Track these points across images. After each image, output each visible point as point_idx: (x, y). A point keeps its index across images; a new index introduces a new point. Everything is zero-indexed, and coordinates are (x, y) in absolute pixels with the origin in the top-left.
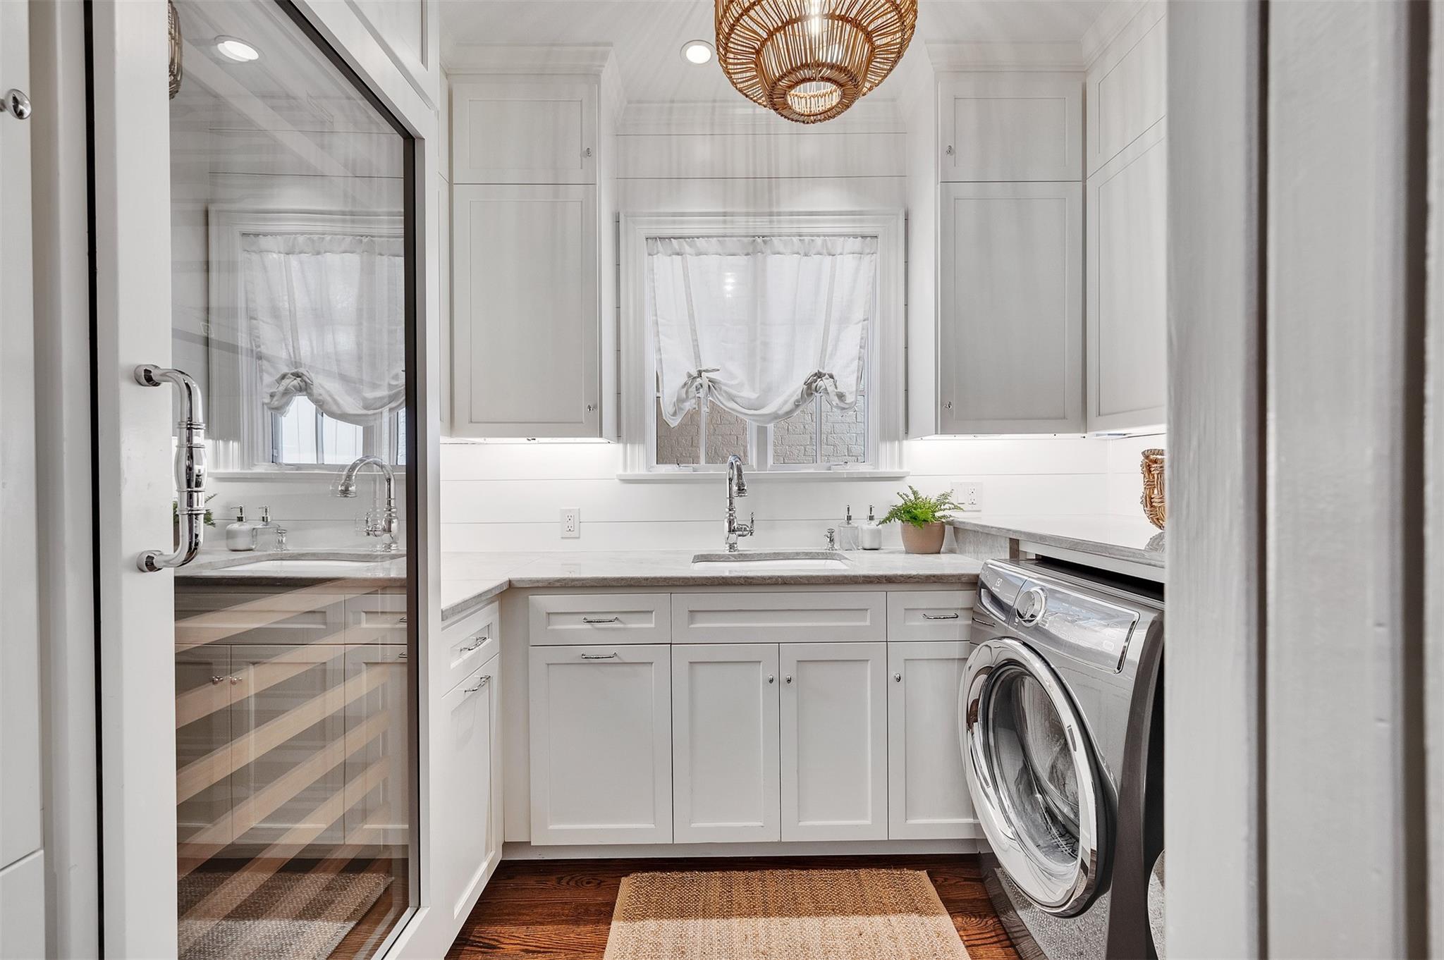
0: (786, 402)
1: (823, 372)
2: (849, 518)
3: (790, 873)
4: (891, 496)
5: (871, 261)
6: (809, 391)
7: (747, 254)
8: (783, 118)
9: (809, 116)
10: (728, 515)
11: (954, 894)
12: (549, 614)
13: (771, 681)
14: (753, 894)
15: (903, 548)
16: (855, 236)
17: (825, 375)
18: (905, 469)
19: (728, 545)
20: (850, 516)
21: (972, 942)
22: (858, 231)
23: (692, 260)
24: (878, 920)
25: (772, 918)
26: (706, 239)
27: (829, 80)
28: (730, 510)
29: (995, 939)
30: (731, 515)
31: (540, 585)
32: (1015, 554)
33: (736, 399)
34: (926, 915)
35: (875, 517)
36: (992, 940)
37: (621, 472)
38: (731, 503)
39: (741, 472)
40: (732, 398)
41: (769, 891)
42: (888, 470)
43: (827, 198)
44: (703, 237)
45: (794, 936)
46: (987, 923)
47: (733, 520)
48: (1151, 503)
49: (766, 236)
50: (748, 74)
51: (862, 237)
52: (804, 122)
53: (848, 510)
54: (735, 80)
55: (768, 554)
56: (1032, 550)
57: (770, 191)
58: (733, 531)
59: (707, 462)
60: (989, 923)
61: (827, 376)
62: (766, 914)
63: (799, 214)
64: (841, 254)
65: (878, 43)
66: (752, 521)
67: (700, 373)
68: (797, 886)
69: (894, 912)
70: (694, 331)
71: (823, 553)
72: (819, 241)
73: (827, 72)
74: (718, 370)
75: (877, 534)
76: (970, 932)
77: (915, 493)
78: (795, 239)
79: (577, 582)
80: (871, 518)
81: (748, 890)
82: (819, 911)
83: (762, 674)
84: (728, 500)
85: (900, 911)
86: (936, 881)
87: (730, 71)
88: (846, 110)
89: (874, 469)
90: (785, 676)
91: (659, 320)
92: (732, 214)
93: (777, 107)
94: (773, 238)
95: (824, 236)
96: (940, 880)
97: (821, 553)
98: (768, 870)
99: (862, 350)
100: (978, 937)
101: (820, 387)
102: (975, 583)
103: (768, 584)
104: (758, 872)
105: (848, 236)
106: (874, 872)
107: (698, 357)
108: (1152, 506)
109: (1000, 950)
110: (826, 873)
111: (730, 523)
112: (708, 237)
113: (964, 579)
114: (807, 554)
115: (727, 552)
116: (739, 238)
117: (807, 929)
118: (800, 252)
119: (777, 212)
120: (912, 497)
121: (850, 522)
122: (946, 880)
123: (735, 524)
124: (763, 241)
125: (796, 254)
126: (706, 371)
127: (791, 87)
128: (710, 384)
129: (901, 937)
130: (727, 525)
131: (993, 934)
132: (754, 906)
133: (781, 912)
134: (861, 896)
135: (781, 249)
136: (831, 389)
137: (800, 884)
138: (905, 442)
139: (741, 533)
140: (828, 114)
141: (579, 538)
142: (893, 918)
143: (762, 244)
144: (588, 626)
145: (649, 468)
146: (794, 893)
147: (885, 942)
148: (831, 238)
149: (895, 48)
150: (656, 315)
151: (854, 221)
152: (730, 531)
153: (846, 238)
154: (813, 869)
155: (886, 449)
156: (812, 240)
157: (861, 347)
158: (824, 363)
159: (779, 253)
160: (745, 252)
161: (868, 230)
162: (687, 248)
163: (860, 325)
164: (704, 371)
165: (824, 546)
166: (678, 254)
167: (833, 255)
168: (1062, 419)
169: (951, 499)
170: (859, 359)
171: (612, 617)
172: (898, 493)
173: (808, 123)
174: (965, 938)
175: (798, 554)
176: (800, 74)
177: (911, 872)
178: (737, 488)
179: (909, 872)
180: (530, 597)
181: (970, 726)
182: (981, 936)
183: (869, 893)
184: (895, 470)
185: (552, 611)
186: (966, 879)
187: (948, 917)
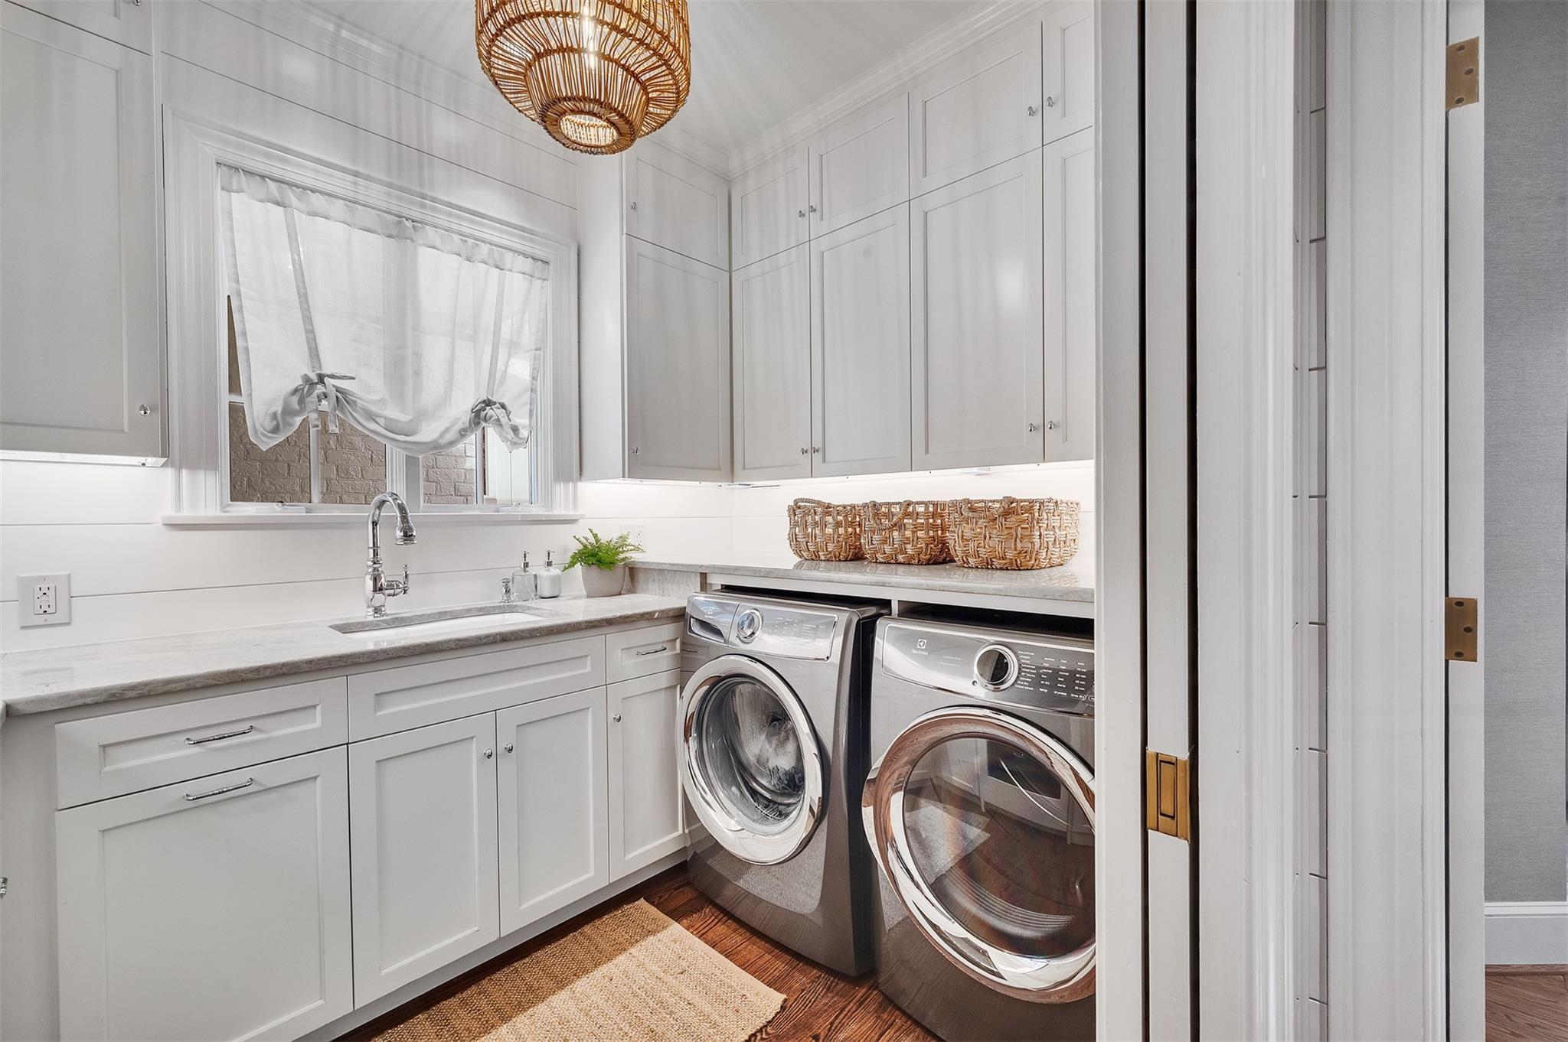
0: (447, 430)
1: (494, 399)
2: (526, 565)
3: (512, 969)
4: (568, 540)
5: (542, 288)
6: (476, 420)
7: (389, 236)
8: (545, 131)
9: (574, 142)
10: (371, 570)
11: (672, 906)
12: (104, 747)
13: (489, 756)
14: (479, 1010)
15: (584, 593)
16: (526, 256)
17: (495, 403)
18: (579, 512)
19: (371, 610)
20: (528, 563)
21: (702, 932)
22: (528, 250)
23: (302, 219)
24: (622, 959)
25: (514, 1020)
26: (326, 197)
27: (613, 124)
28: (375, 563)
29: (716, 920)
30: (375, 569)
31: (89, 701)
32: (704, 586)
33: (377, 419)
34: (659, 932)
35: (553, 563)
36: (714, 923)
37: (169, 511)
38: (376, 554)
39: (406, 513)
40: (371, 416)
41: (496, 997)
42: (563, 512)
43: (492, 202)
44: (321, 193)
45: (546, 1020)
46: (705, 913)
47: (379, 575)
48: (796, 538)
49: (417, 222)
50: (515, 68)
51: (533, 259)
52: (564, 144)
53: (525, 557)
54: (492, 63)
55: (431, 614)
56: (717, 581)
57: (421, 167)
58: (381, 589)
59: (324, 501)
60: (707, 911)
61: (497, 405)
62: (505, 1019)
63: (460, 208)
64: (510, 271)
65: (651, 109)
66: (406, 576)
67: (321, 378)
68: (526, 976)
69: (632, 944)
70: (308, 320)
71: (500, 606)
72: (485, 248)
73: (615, 118)
74: (353, 378)
75: (556, 581)
76: (697, 927)
77: (595, 536)
78: (456, 237)
79: (174, 685)
80: (549, 564)
81: (470, 1011)
82: (561, 984)
83: (475, 750)
84: (371, 551)
85: (637, 941)
86: (653, 902)
87: (492, 53)
88: (611, 153)
89: (548, 511)
90: (503, 745)
91: (242, 288)
92: (368, 178)
93: (546, 119)
94: (427, 227)
95: (491, 244)
96: (656, 900)
97: (497, 607)
98: (484, 979)
99: (534, 382)
100: (703, 926)
101: (491, 417)
102: (680, 616)
103: (485, 644)
104: (474, 987)
105: (519, 253)
106: (598, 922)
107: (314, 355)
108: (796, 541)
109: (723, 926)
110: (551, 949)
111: (375, 580)
112: (329, 195)
113: (671, 614)
114: (480, 609)
115: (371, 618)
116: (379, 212)
117: (558, 1006)
118: (462, 255)
119: (432, 197)
120: (593, 540)
121: (527, 569)
122: (661, 897)
123: (383, 580)
124: (413, 226)
125: (458, 255)
126: (332, 377)
127: (573, 112)
128: (339, 394)
129: (647, 961)
130: (370, 583)
131: (713, 918)
132: (487, 1021)
133: (521, 1008)
134: (596, 949)
135: (438, 243)
136: (504, 420)
137: (529, 972)
138: (579, 484)
139: (392, 592)
140: (593, 150)
141: (69, 624)
142: (633, 950)
143: (412, 229)
144: (196, 749)
145: (223, 507)
146: (526, 984)
147: (635, 972)
148: (499, 249)
149: (660, 120)
150: (237, 281)
151: (523, 238)
152: (375, 590)
153: (516, 254)
154: (535, 952)
155: (560, 489)
156: (476, 244)
157: (533, 378)
158: (493, 390)
159: (434, 247)
160: (387, 232)
161: (539, 253)
162: (294, 201)
163: (533, 352)
164: (329, 376)
165: (498, 599)
166: (278, 204)
167: (502, 269)
168: (716, 470)
169: (629, 541)
170: (531, 391)
171: (245, 726)
172: (574, 537)
173: (568, 147)
174: (695, 933)
175: (469, 610)
176: (590, 106)
177: (631, 905)
178: (402, 534)
179: (629, 906)
180: (57, 726)
181: (687, 740)
182: (705, 925)
183: (602, 943)
184: (570, 513)
185: (107, 743)
186: (676, 889)
187: (677, 924)
